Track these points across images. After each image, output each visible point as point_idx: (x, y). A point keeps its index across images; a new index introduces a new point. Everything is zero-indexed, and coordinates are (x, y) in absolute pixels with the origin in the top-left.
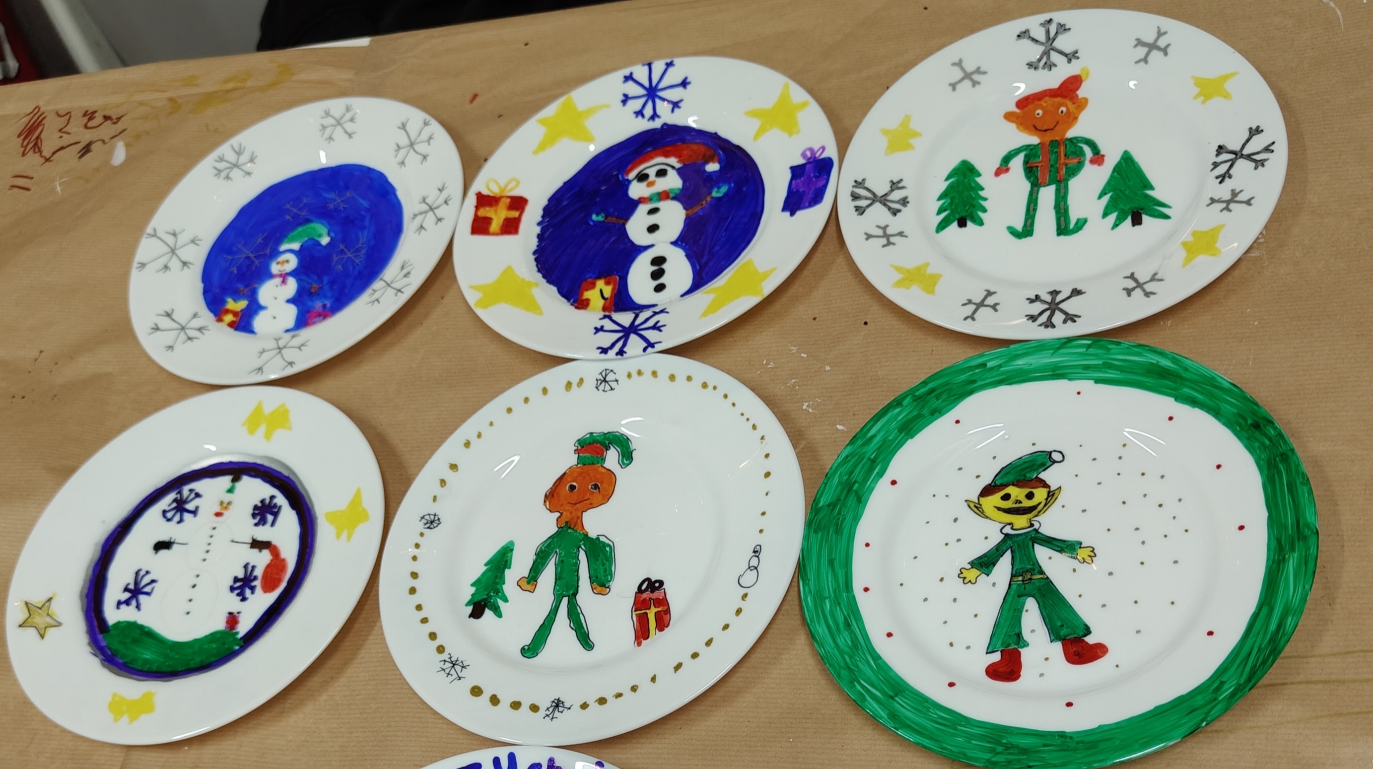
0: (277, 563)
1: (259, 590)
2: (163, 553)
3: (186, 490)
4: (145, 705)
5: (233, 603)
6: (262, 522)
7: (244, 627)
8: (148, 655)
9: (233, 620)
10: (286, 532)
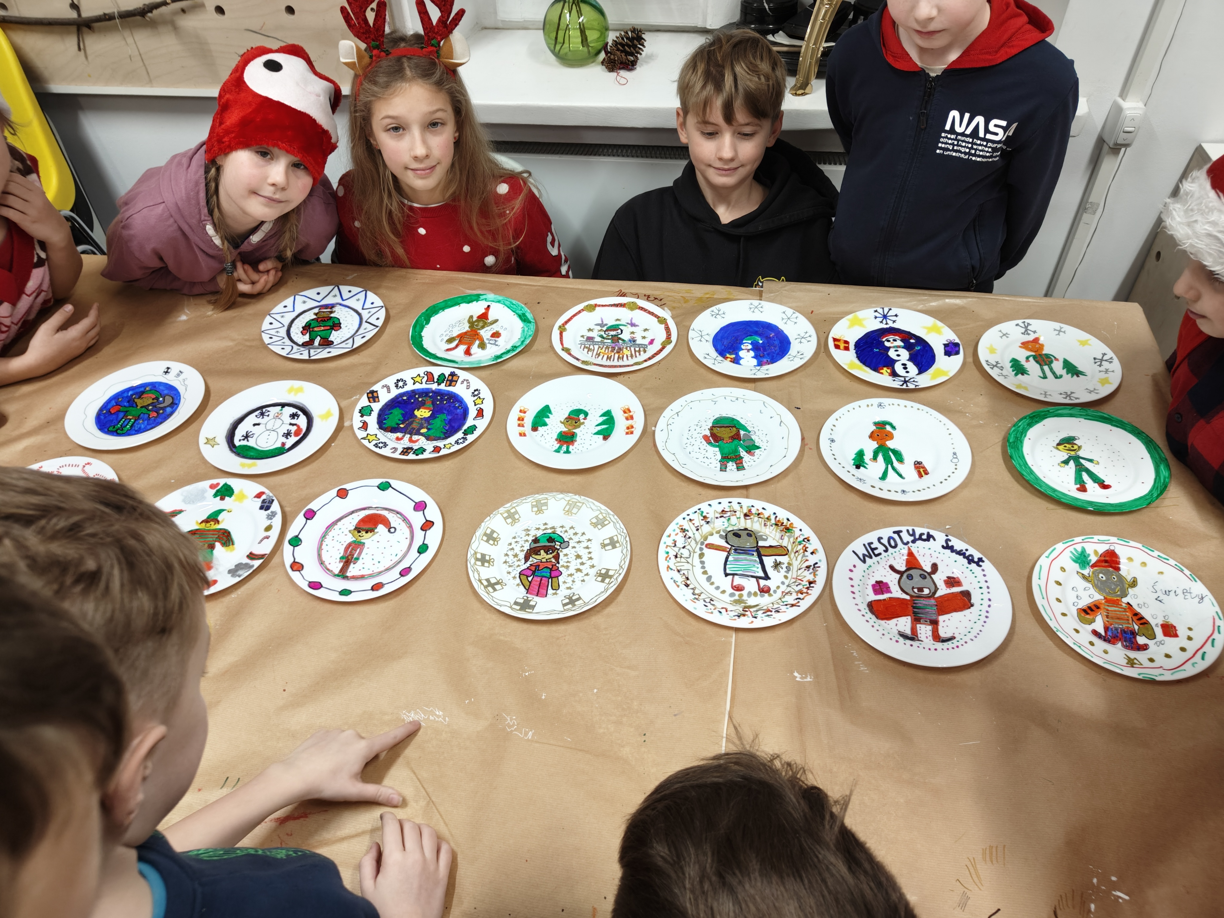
0: (299, 430)
1: (293, 436)
2: (256, 426)
3: (264, 410)
4: (255, 465)
5: (284, 440)
6: (294, 418)
7: (287, 446)
8: (252, 454)
9: (283, 444)
10: (302, 421)
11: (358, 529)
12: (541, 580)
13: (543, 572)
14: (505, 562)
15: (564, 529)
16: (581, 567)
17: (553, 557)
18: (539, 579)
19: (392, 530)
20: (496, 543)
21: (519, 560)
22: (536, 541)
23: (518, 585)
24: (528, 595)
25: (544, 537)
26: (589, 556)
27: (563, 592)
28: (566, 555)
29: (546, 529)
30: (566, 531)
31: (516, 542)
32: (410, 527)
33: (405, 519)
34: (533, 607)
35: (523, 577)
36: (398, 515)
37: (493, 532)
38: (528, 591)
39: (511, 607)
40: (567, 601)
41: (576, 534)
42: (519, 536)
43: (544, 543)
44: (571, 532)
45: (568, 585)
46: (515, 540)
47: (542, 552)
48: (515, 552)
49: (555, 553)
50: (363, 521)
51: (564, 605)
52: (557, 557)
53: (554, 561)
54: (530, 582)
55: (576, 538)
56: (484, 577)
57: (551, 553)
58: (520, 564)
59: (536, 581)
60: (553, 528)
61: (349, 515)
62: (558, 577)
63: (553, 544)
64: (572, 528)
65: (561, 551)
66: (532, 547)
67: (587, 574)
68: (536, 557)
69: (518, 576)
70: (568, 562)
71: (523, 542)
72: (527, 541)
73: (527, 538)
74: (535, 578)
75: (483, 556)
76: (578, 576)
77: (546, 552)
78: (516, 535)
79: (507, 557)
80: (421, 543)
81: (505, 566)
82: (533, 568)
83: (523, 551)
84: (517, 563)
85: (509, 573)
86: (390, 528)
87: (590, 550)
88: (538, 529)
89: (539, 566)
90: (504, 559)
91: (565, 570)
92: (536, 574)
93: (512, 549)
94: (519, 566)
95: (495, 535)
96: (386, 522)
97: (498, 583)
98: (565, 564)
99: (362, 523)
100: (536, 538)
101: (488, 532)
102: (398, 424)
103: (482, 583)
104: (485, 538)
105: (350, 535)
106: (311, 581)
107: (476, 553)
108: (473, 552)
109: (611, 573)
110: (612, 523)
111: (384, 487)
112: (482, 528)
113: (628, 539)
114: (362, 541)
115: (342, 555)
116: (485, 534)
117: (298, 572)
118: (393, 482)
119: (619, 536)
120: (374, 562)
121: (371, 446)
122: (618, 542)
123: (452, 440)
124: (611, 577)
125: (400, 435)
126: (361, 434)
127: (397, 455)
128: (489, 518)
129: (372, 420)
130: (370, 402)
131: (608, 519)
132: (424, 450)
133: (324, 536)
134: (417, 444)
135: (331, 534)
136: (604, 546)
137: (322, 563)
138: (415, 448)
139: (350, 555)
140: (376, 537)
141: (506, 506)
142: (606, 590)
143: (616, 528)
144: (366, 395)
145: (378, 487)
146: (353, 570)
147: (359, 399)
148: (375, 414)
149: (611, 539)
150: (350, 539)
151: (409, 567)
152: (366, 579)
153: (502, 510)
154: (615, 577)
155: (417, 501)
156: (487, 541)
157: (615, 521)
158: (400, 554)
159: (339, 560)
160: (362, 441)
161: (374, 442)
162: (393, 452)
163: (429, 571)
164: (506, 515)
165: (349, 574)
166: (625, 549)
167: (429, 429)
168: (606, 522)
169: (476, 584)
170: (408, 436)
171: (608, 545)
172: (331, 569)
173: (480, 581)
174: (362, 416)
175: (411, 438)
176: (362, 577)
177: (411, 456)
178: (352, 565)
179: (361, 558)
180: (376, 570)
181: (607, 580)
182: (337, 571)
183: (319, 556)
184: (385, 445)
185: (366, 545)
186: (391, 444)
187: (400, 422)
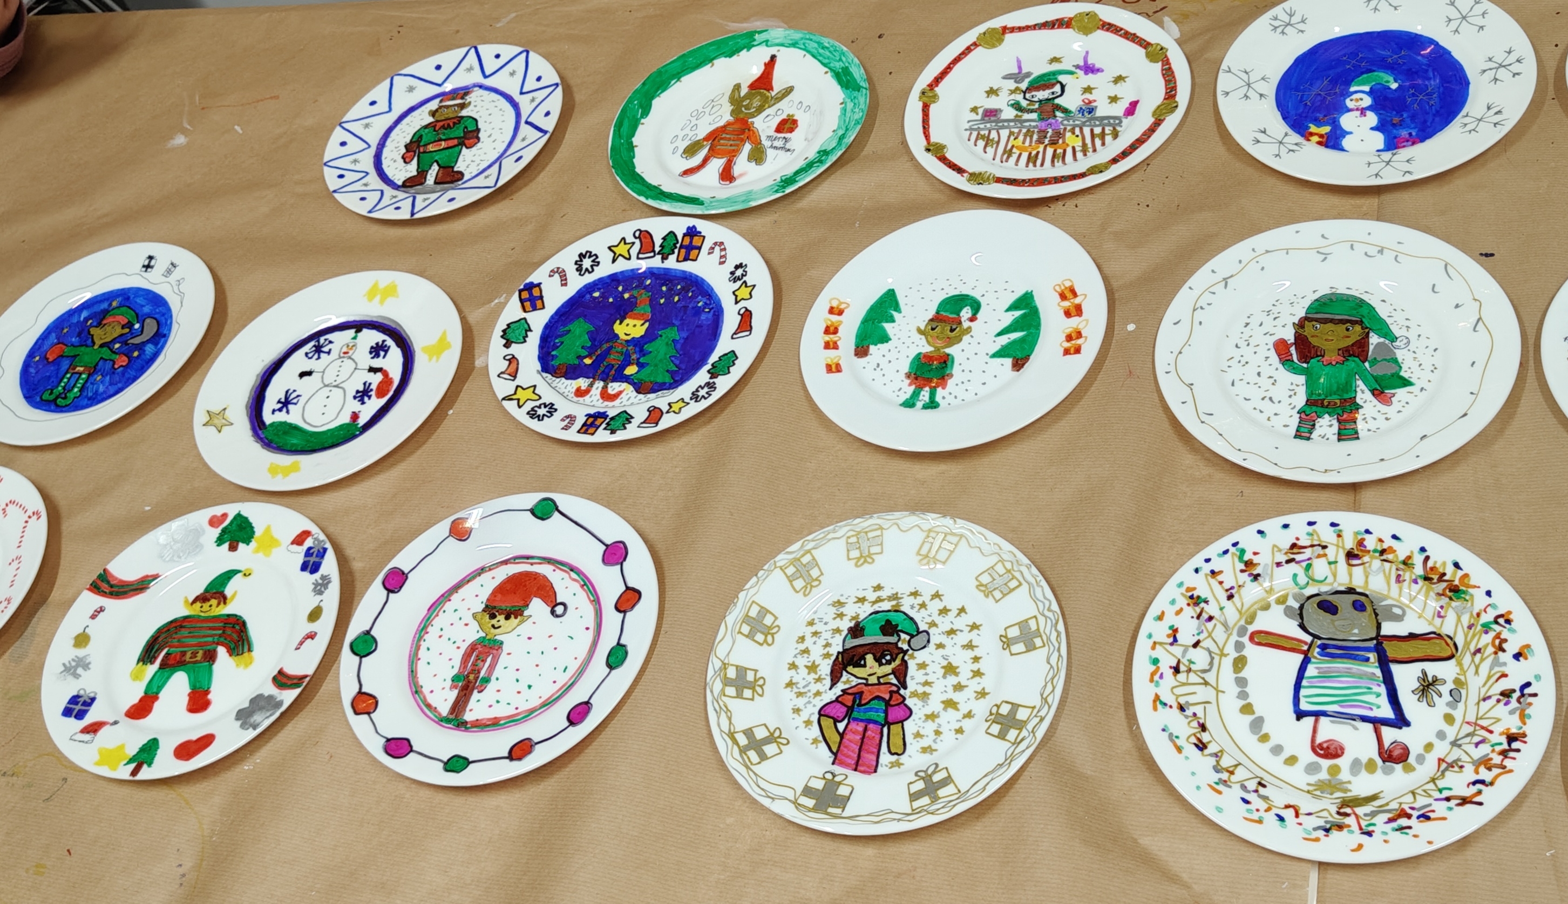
0: (387, 380)
1: (374, 397)
2: (306, 378)
3: (322, 340)
4: (295, 468)
5: (355, 406)
6: (377, 355)
7: (362, 421)
8: (295, 441)
9: (355, 416)
10: (393, 362)
11: (491, 610)
12: (865, 730)
13: (871, 709)
14: (790, 684)
15: (919, 600)
16: (957, 697)
17: (894, 672)
18: (860, 727)
19: (559, 610)
20: (769, 639)
21: (819, 680)
22: (856, 630)
23: (815, 741)
24: (837, 769)
25: (874, 621)
26: (975, 667)
27: (914, 759)
28: (922, 666)
29: (879, 600)
30: (923, 605)
31: (815, 634)
32: (596, 601)
33: (587, 584)
34: (843, 802)
35: (827, 722)
36: (574, 575)
37: (764, 611)
38: (837, 757)
39: (795, 803)
40: (920, 785)
41: (944, 611)
42: (821, 619)
43: (873, 636)
44: (935, 606)
45: (925, 742)
46: (813, 629)
47: (869, 658)
48: (811, 659)
49: (898, 662)
50: (501, 590)
51: (914, 797)
52: (901, 674)
53: (894, 681)
54: (842, 736)
55: (945, 623)
56: (741, 724)
57: (889, 663)
58: (822, 689)
59: (855, 732)
60: (895, 597)
61: (474, 578)
62: (902, 722)
63: (893, 639)
64: (937, 596)
65: (912, 657)
66: (848, 646)
67: (969, 715)
68: (856, 671)
69: (815, 717)
70: (927, 683)
71: (828, 635)
72: (838, 631)
73: (838, 623)
74: (853, 726)
75: (742, 671)
76: (949, 719)
77: (878, 660)
78: (815, 617)
79: (793, 672)
80: (615, 643)
81: (789, 694)
82: (848, 700)
83: (827, 656)
84: (814, 688)
85: (797, 711)
86: (555, 606)
87: (977, 652)
88: (862, 600)
89: (861, 693)
90: (787, 675)
91: (920, 704)
92: (855, 714)
93: (806, 651)
94: (818, 693)
95: (768, 620)
96: (546, 592)
97: (771, 739)
98: (921, 690)
99: (499, 597)
100: (857, 624)
101: (754, 612)
102: (581, 358)
103: (735, 742)
104: (746, 629)
105: (474, 625)
106: (390, 736)
107: (725, 666)
108: (718, 664)
109: (1022, 715)
110: (1025, 585)
111: (544, 510)
112: (740, 604)
113: (1061, 627)
114: (497, 637)
115: (456, 671)
116: (747, 619)
117: (366, 716)
118: (562, 500)
119: (1042, 620)
120: (519, 687)
121: (521, 415)
122: (1038, 633)
123: (685, 390)
124: (1021, 725)
125: (583, 383)
126: (503, 387)
127: (572, 435)
128: (754, 579)
129: (528, 353)
130: (525, 311)
131: (1017, 575)
132: (629, 418)
133: (423, 629)
134: (617, 402)
135: (438, 622)
136: (1007, 643)
137: (416, 690)
138: (611, 413)
139: (472, 672)
140: (526, 628)
141: (789, 550)
142: (1009, 759)
143: (1035, 600)
144: (517, 294)
145: (532, 511)
146: (477, 708)
147: (502, 306)
148: (534, 339)
149: (1023, 624)
150: (473, 633)
151: (587, 703)
152: (504, 727)
153: (782, 559)
154: (1030, 726)
155: (609, 542)
156: (750, 636)
157: (1032, 580)
158: (574, 667)
159: (449, 683)
160: (505, 403)
161: (529, 406)
162: (566, 428)
163: (625, 709)
164: (791, 570)
165: (468, 716)
166: (1056, 654)
167: (641, 366)
168: (1013, 584)
169: (722, 744)
170: (599, 385)
171: (1015, 641)
172: (434, 705)
173: (731, 735)
174: (507, 345)
175: (605, 388)
176: (494, 724)
177: (602, 436)
178: (475, 695)
179: (493, 678)
180: (524, 707)
181: (1012, 734)
182: (444, 710)
183: (413, 673)
184: (551, 409)
185: (506, 649)
186: (564, 408)
187: (585, 353)
